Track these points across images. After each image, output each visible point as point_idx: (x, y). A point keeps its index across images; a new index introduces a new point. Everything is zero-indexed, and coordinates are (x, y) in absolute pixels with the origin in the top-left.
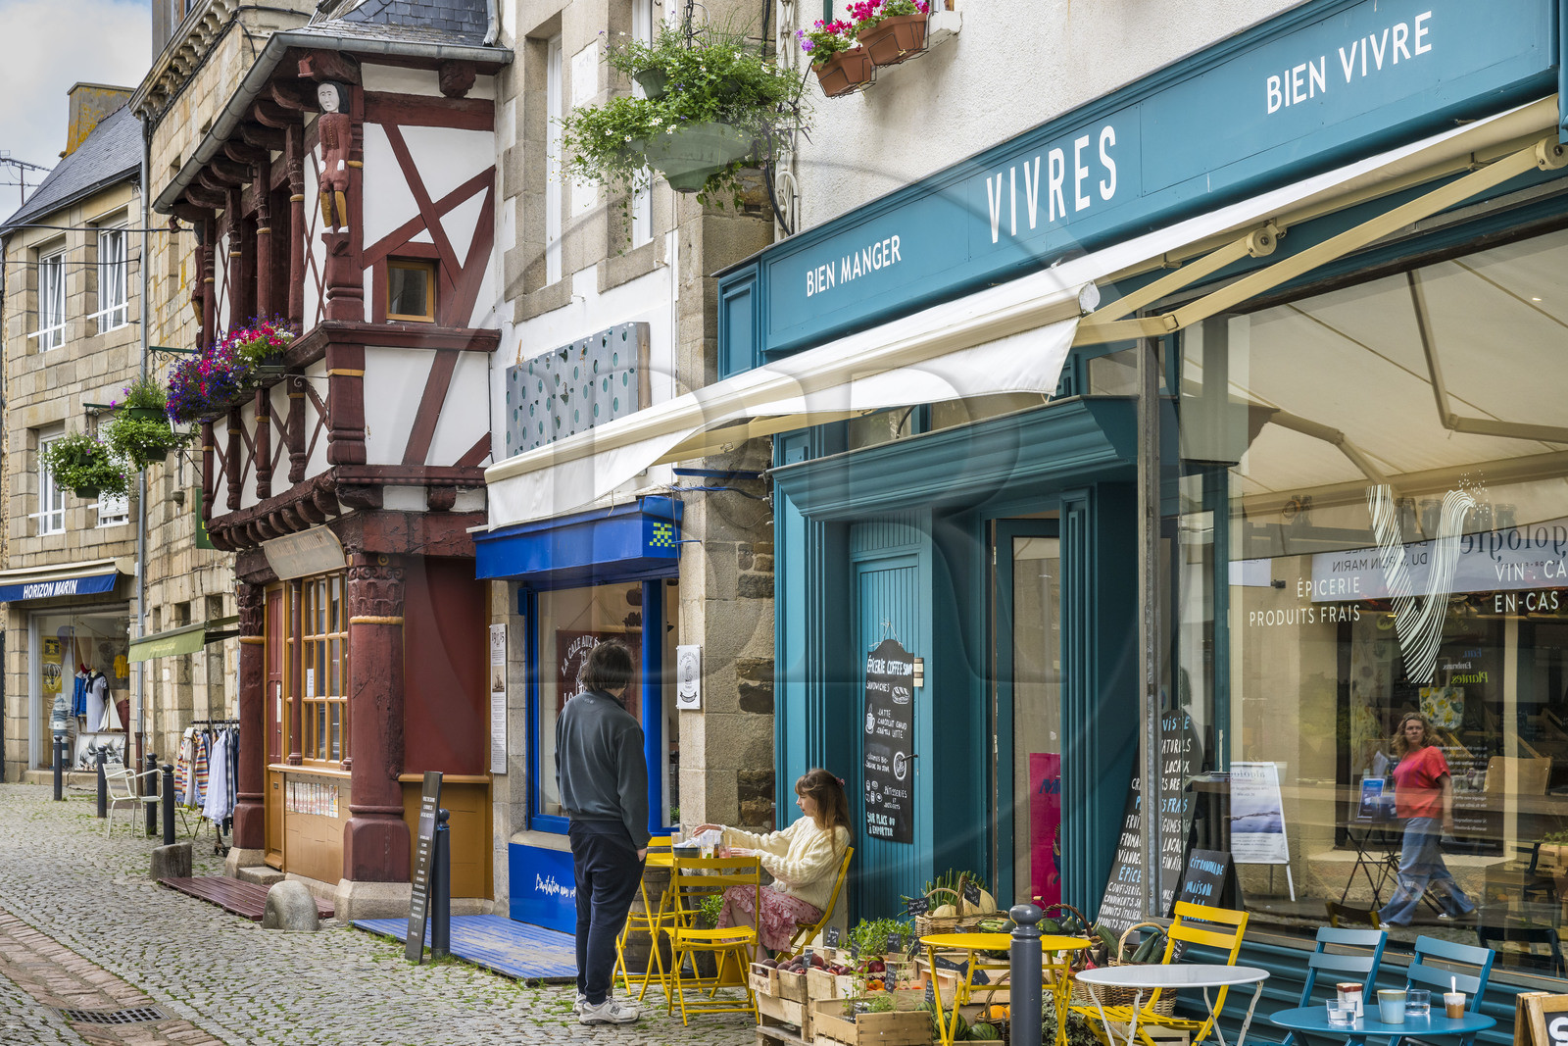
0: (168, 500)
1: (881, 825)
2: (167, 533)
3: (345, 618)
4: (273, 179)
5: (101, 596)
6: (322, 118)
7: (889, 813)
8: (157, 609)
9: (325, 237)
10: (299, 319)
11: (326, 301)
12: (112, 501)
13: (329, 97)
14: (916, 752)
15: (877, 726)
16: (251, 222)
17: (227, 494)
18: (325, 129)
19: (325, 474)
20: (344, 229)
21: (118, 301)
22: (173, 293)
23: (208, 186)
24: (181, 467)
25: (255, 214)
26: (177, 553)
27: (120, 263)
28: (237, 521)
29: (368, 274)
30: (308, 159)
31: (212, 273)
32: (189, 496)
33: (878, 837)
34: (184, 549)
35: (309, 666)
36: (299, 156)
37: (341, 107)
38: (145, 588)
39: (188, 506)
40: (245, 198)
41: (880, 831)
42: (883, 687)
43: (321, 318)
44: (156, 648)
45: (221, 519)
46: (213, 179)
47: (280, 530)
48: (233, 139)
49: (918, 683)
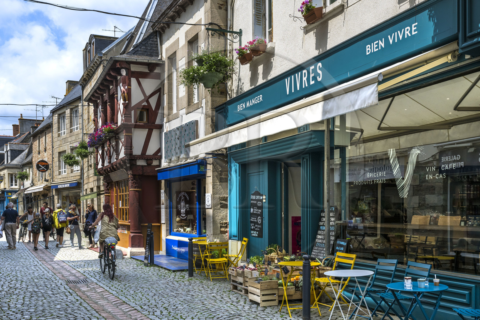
0: (88, 166)
1: (255, 234)
2: (88, 173)
3: (128, 190)
4: (111, 92)
5: (74, 187)
6: (122, 77)
7: (257, 231)
8: (86, 190)
9: (123, 104)
10: (117, 123)
11: (123, 118)
12: (76, 167)
13: (124, 72)
14: (263, 217)
15: (253, 211)
16: (106, 103)
17: (101, 163)
18: (123, 79)
19: (124, 157)
20: (127, 102)
21: (77, 125)
22: (89, 122)
23: (96, 95)
24: (91, 159)
25: (107, 100)
26: (90, 177)
27: (77, 116)
28: (104, 168)
29: (133, 112)
30: (119, 87)
31: (97, 115)
32: (93, 165)
33: (254, 236)
34: (92, 177)
35: (120, 200)
36: (117, 86)
37: (126, 74)
38: (84, 185)
39: (92, 167)
40: (104, 97)
41: (255, 235)
42: (255, 202)
43: (122, 122)
44: (86, 197)
45: (100, 169)
46: (97, 93)
47: (113, 170)
48: (102, 84)
49: (264, 201)
